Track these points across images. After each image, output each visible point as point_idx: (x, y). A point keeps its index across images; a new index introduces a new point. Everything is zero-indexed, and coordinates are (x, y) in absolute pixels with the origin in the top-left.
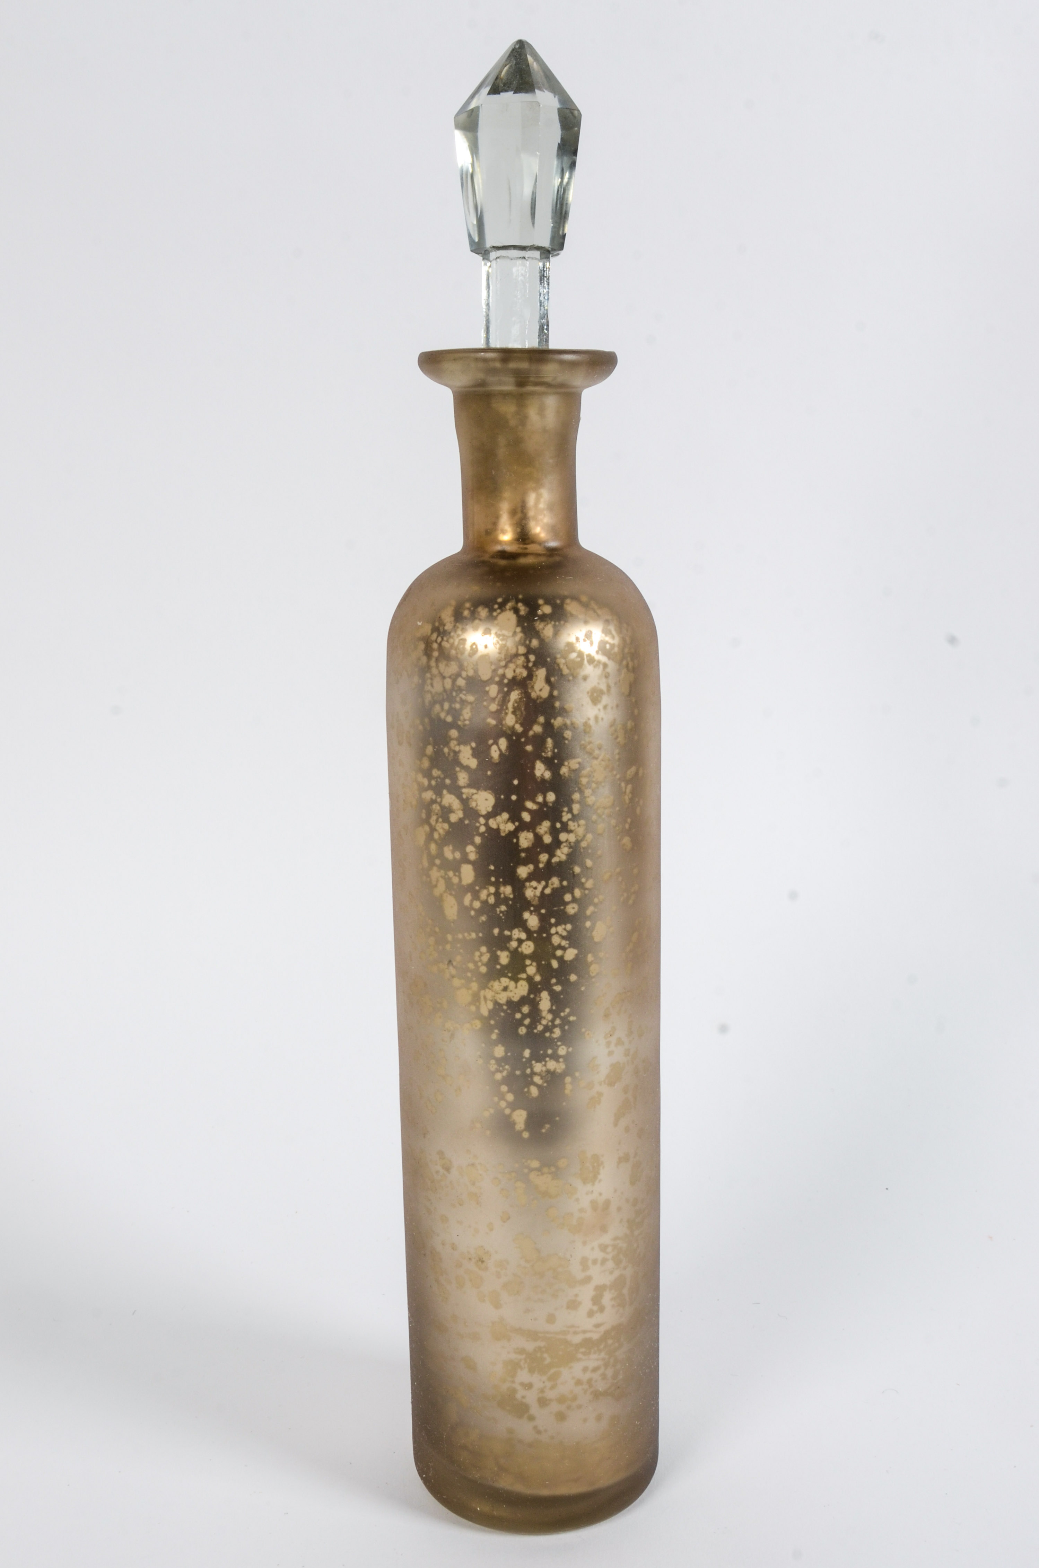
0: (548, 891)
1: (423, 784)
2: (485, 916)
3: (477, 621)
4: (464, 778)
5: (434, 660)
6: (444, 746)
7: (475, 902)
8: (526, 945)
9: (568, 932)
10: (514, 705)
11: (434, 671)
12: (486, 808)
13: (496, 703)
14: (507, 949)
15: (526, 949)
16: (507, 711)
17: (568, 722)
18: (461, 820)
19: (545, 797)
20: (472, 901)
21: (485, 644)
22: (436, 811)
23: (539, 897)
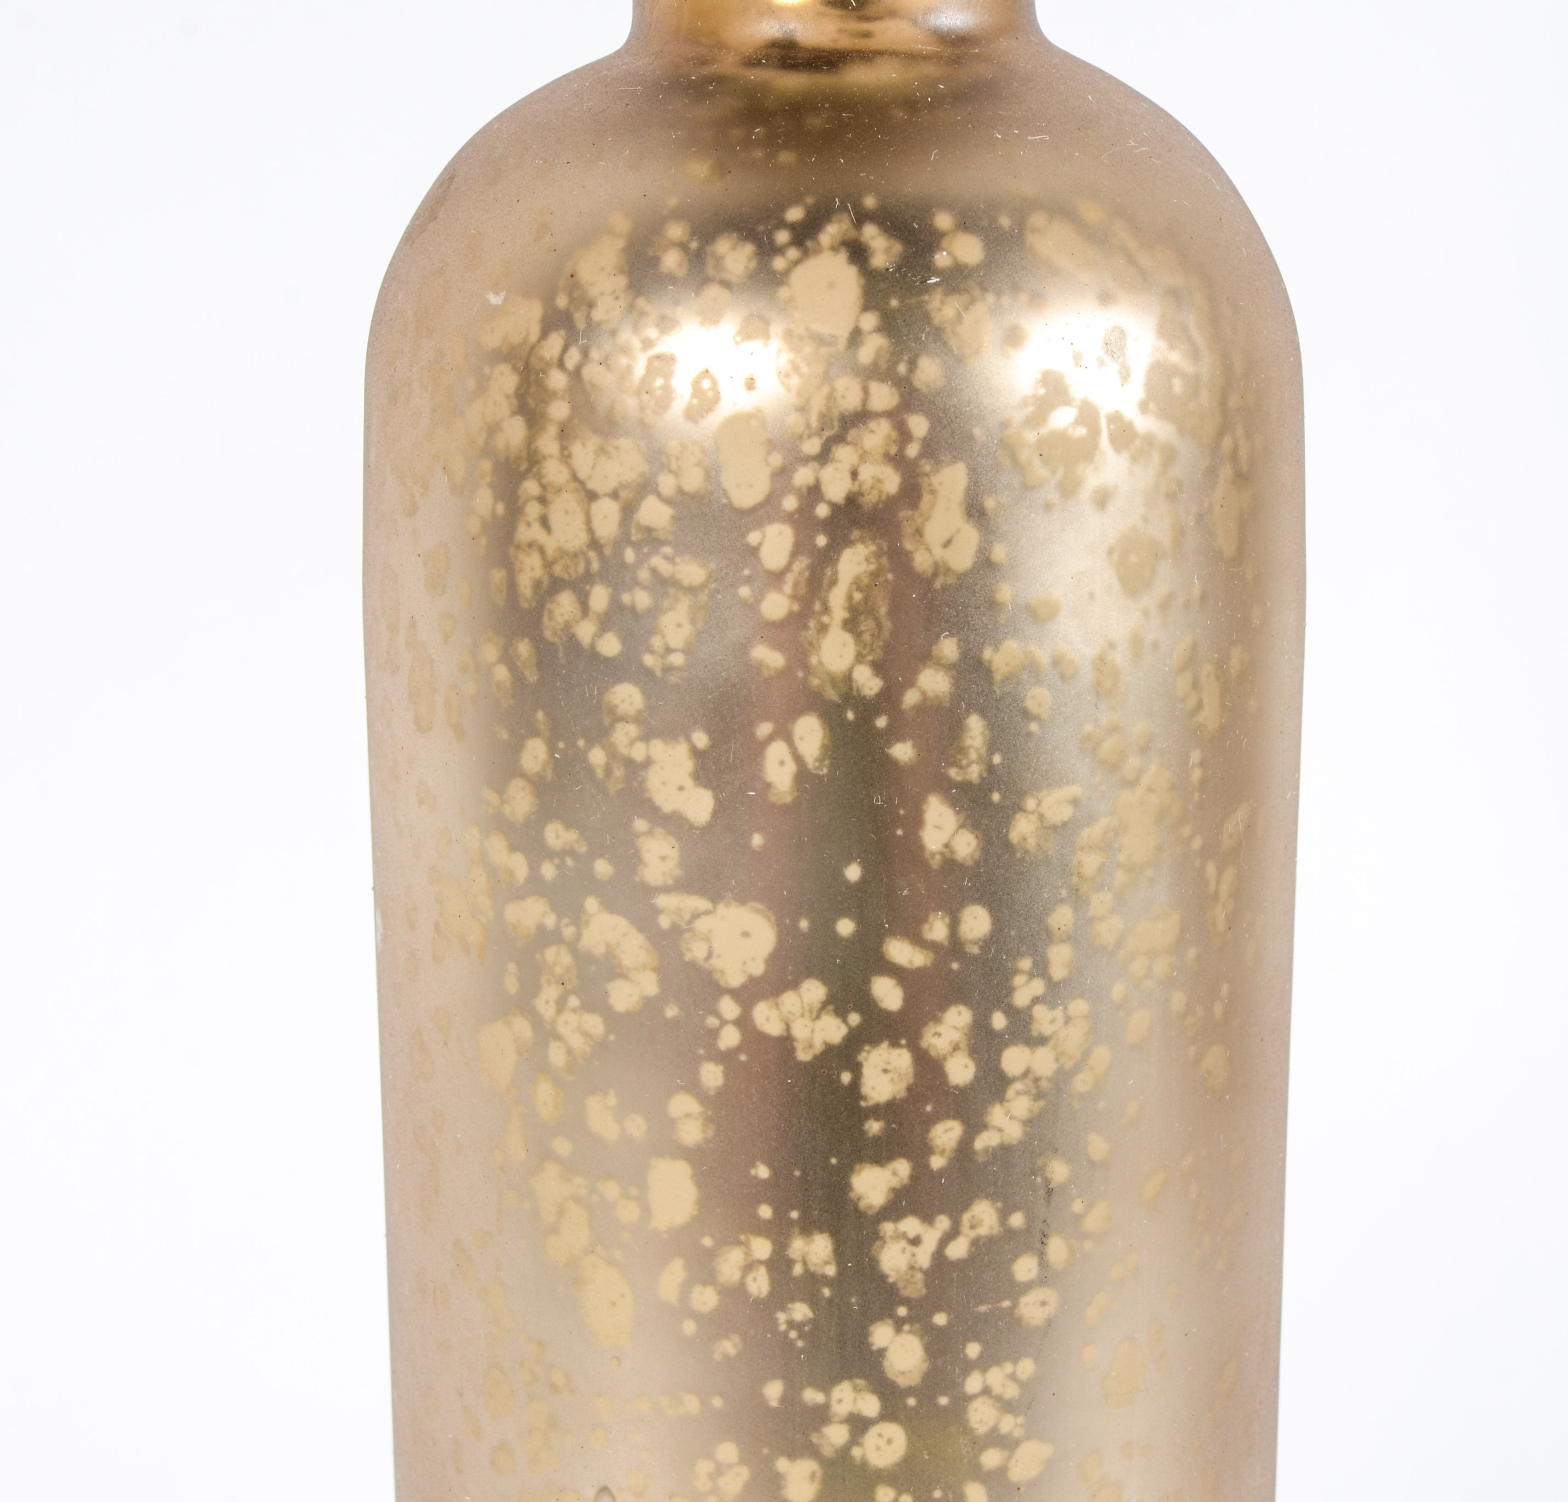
0: (958, 1250)
1: (511, 873)
2: (736, 1338)
3: (714, 291)
4: (663, 858)
5: (552, 430)
6: (590, 743)
7: (698, 1289)
8: (880, 1435)
9: (1024, 1386)
10: (850, 598)
11: (554, 472)
12: (744, 963)
13: (788, 588)
14: (814, 1452)
15: (878, 1448)
16: (825, 619)
17: (1043, 656)
18: (650, 1006)
19: (954, 925)
20: (686, 1288)
21: (747, 376)
22: (558, 971)
23: (926, 1273)
